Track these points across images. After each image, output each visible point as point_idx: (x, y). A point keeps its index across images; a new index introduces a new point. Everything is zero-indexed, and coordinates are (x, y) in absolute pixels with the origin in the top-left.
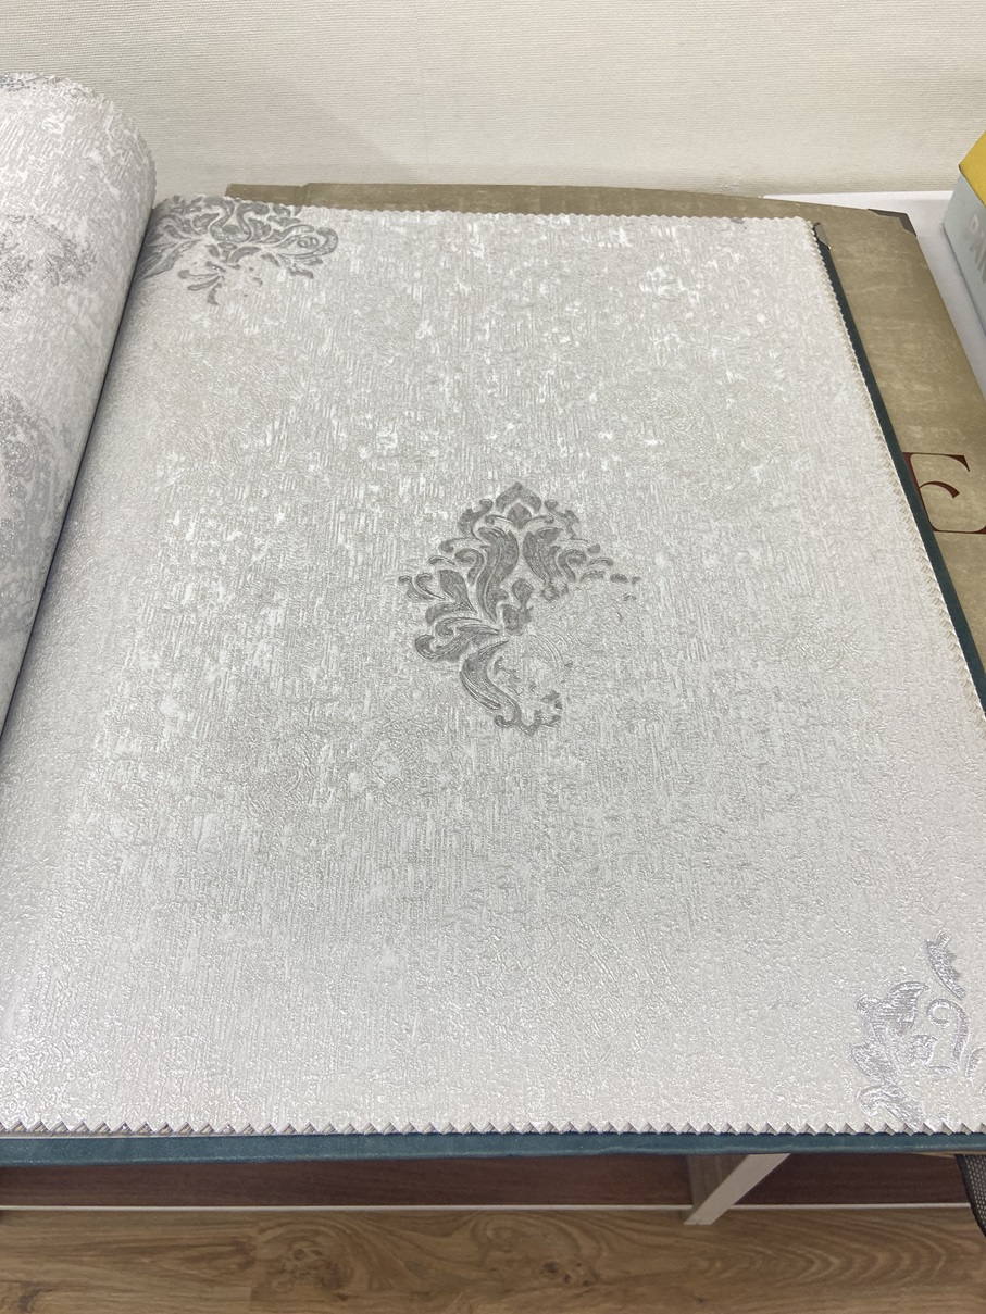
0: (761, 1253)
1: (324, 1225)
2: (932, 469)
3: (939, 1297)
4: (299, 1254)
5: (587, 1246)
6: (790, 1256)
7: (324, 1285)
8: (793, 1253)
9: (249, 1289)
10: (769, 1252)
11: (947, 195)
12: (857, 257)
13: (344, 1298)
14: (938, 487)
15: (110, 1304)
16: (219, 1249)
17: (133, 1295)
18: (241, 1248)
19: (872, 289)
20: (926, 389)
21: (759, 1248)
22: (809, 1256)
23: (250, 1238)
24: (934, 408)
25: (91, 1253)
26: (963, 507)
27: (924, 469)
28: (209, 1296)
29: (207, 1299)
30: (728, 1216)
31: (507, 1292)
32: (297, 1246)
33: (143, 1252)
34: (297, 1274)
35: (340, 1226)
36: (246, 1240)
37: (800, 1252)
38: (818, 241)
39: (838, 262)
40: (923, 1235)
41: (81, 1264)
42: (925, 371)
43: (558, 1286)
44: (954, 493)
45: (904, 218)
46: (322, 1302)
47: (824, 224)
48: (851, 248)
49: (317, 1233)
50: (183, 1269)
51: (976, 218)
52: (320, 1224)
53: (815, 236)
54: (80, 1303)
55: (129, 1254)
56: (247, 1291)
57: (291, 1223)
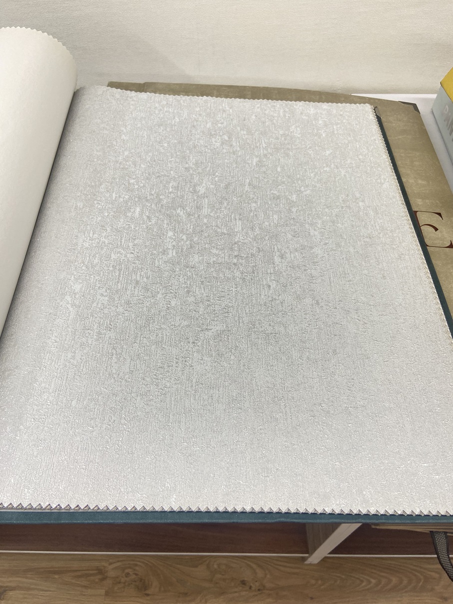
0: (339, 577)
1: (139, 561)
2: (426, 218)
3: (419, 598)
4: (128, 575)
5: (260, 573)
6: (352, 578)
7: (138, 589)
8: (354, 577)
9: (104, 591)
10: (343, 577)
11: (434, 96)
12: (394, 123)
13: (148, 595)
14: (428, 226)
15: (40, 597)
16: (91, 572)
17: (51, 592)
18: (100, 571)
19: (400, 137)
20: (423, 182)
21: (338, 575)
22: (361, 579)
23: (105, 567)
24: (427, 191)
25: (31, 573)
26: (440, 236)
27: (423, 218)
28: (86, 593)
29: (84, 595)
30: (325, 559)
31: (223, 593)
32: (127, 571)
33: (55, 573)
34: (127, 584)
35: (147, 562)
36: (103, 568)
37: (357, 576)
38: (376, 115)
39: (385, 125)
40: (413, 570)
41: (26, 578)
42: (424, 174)
43: (246, 591)
44: (436, 229)
45: (415, 106)
46: (138, 597)
47: (379, 107)
48: (391, 119)
49: (136, 565)
50: (73, 581)
51: (447, 107)
52: (137, 561)
53: (375, 112)
54: (25, 596)
55: (48, 574)
56: (103, 592)
57: (124, 561)
